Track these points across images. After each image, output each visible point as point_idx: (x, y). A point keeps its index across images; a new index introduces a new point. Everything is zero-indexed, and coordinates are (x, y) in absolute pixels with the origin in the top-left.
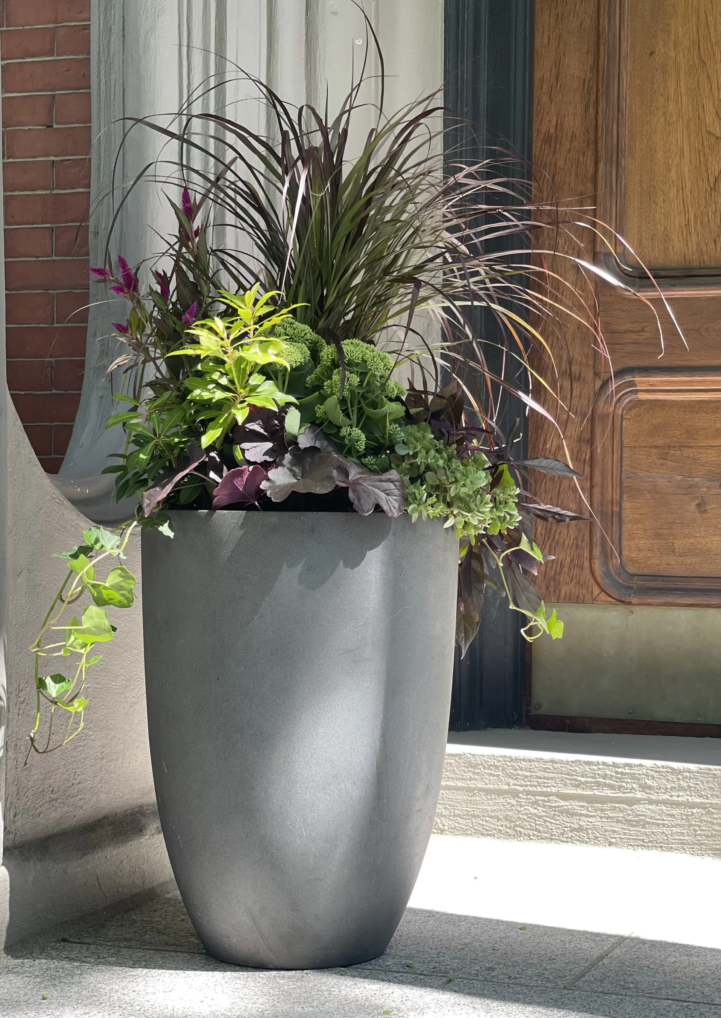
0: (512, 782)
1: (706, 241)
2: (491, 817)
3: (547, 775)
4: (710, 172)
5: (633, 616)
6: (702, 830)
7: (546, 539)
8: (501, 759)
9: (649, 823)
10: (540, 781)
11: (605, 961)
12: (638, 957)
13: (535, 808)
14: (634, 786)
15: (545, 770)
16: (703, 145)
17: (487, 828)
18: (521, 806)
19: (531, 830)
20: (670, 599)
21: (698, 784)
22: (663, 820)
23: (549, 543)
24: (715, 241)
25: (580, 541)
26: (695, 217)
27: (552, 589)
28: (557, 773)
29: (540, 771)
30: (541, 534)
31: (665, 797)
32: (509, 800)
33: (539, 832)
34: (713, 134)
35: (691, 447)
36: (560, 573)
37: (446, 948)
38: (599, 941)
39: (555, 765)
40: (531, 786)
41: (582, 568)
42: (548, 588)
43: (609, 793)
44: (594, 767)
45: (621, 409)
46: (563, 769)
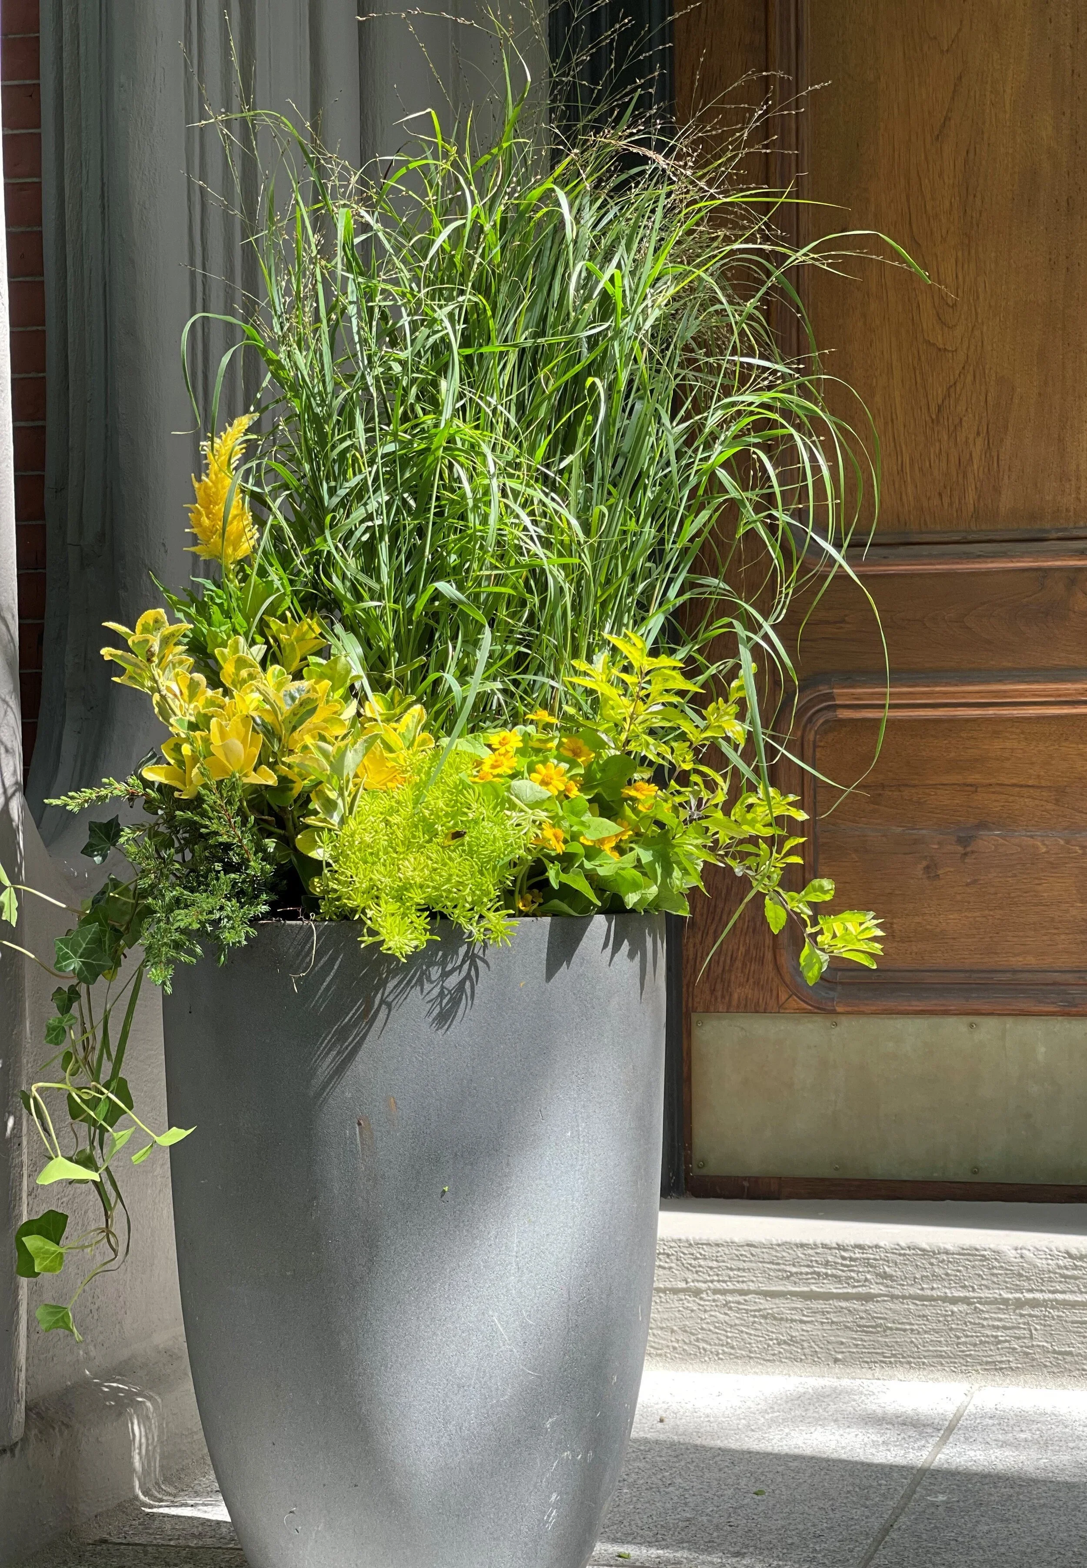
0: (690, 1276)
1: (928, 494)
2: (662, 1328)
3: (741, 1265)
4: (930, 397)
5: (838, 1028)
6: (967, 1336)
7: (709, 921)
8: (673, 1244)
9: (891, 1329)
10: (731, 1273)
11: (894, 1535)
12: (936, 1527)
13: (726, 1314)
14: (869, 1276)
15: (738, 1258)
16: (919, 359)
17: (656, 1346)
18: (705, 1311)
19: (719, 1345)
20: (891, 1004)
21: (959, 1271)
22: (911, 1324)
23: (713, 927)
24: (940, 495)
25: (758, 924)
26: (912, 460)
27: (719, 994)
28: (756, 1262)
29: (732, 1259)
30: (702, 915)
31: (913, 1291)
32: (687, 1304)
33: (733, 1348)
34: (934, 344)
35: (914, 786)
36: (730, 971)
37: (662, 1526)
38: (873, 1506)
39: (753, 1250)
40: (719, 1281)
41: (762, 961)
42: (713, 991)
43: (833, 1288)
44: (810, 1252)
45: (813, 732)
46: (766, 1256)
